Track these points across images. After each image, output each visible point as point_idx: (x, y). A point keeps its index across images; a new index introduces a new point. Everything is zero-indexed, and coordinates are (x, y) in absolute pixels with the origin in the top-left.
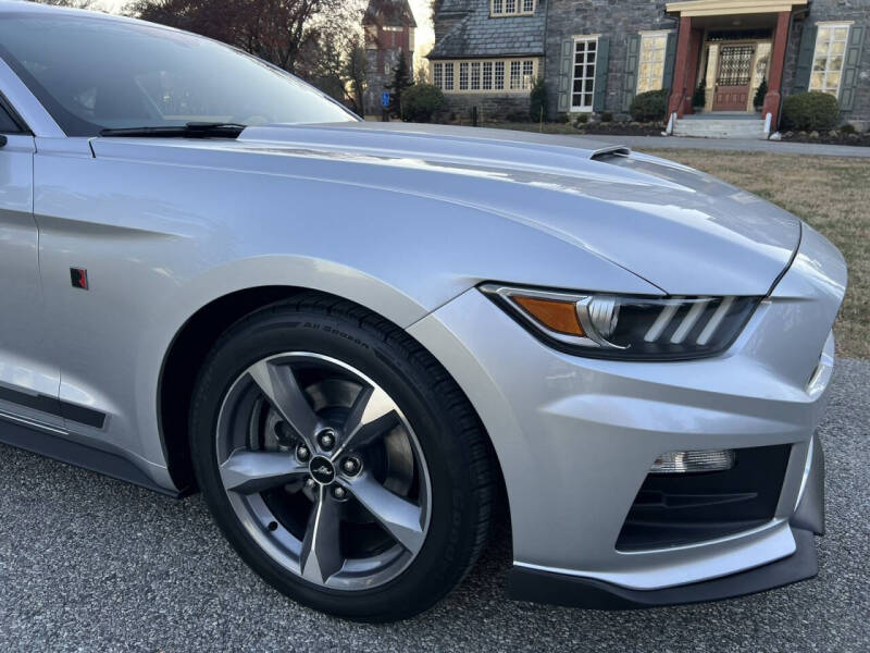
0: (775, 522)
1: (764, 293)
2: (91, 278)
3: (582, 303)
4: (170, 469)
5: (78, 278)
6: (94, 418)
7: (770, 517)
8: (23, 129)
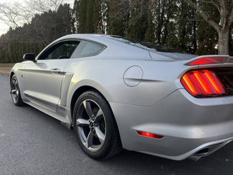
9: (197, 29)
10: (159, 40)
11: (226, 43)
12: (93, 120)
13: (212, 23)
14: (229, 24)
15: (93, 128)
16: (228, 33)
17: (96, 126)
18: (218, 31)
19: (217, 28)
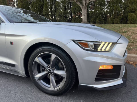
0: (120, 78)
1: (116, 42)
2: (14, 43)
3: (89, 43)
4: (25, 73)
5: (12, 43)
6: (13, 65)
7: (119, 77)
8: (3, 22)
9: (72, 7)
10: (52, 13)
11: (86, 15)
13: (79, 4)
14: (87, 5)
16: (86, 9)
18: (81, 8)
19: (81, 6)
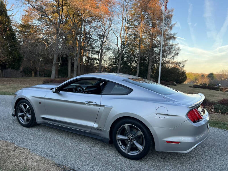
12: (131, 137)
15: (132, 141)
17: (134, 140)
